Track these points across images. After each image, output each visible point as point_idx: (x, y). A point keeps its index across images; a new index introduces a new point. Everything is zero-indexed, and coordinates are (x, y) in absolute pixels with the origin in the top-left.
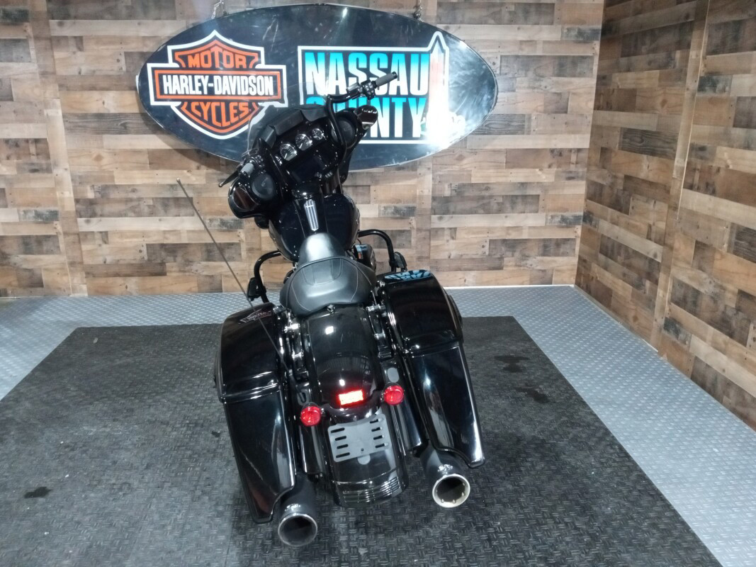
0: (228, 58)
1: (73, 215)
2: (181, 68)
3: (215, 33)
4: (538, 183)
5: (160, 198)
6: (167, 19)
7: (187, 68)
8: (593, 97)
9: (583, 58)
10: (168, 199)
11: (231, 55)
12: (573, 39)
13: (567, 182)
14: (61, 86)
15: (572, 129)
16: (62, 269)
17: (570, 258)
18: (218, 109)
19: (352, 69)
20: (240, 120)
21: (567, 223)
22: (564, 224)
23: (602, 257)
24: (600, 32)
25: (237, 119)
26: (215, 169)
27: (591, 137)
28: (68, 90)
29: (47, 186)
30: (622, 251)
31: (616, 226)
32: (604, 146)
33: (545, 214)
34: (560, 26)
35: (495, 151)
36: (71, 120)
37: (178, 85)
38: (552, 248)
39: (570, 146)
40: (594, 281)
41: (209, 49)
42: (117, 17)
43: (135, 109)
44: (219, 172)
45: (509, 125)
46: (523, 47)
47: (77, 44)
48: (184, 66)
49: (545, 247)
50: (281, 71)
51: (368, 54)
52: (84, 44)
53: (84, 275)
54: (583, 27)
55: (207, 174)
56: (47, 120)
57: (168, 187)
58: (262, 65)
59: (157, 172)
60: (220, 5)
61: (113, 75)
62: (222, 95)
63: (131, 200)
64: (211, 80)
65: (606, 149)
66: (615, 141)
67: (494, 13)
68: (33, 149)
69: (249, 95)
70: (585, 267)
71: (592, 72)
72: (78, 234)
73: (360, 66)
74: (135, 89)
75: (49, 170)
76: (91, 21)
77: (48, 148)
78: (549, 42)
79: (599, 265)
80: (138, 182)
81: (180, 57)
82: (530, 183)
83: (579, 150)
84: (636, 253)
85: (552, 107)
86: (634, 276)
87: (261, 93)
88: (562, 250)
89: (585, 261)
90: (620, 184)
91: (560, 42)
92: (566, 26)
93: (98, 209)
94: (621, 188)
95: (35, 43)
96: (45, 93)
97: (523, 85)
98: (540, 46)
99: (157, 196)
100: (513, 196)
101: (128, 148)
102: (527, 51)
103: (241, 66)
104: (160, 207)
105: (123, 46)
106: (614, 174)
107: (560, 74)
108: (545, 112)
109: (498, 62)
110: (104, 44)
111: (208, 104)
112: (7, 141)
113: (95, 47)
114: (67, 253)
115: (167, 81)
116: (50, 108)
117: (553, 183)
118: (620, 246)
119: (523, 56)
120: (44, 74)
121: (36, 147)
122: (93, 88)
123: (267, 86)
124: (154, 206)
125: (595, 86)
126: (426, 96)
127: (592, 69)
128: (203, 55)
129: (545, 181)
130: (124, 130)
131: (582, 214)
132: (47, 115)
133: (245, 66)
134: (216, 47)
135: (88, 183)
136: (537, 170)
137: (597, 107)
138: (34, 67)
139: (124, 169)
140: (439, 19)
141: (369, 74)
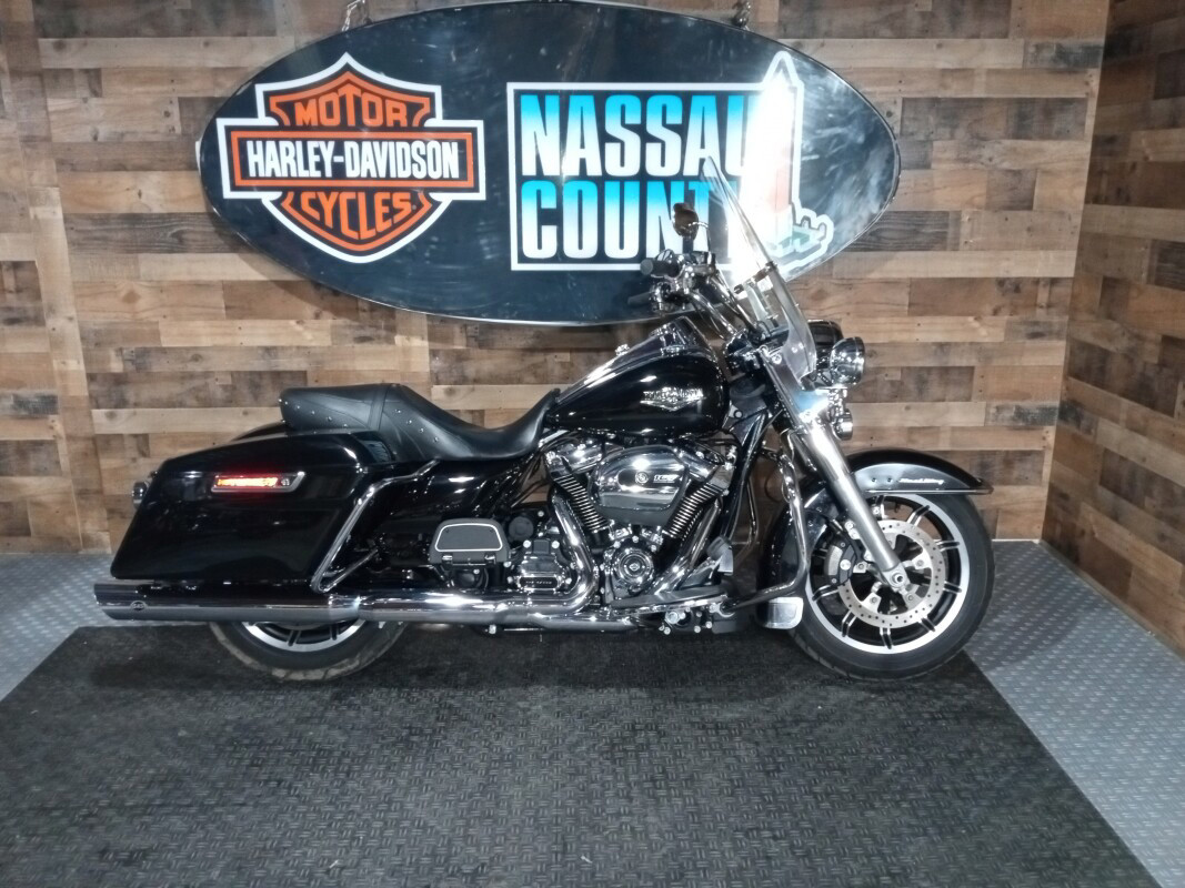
0: (372, 106)
1: (85, 404)
2: (281, 127)
3: (346, 59)
4: (971, 343)
5: (245, 372)
6: (259, 34)
7: (293, 127)
8: (1084, 177)
9: (1065, 103)
10: (260, 374)
11: (378, 102)
12: (1046, 65)
13: (1029, 343)
14: (61, 163)
15: (1042, 240)
16: (63, 502)
17: (1033, 488)
18: (353, 205)
19: (613, 127)
20: (395, 226)
21: (1027, 421)
22: (1021, 424)
23: (1105, 494)
24: (1102, 52)
25: (388, 224)
26: (349, 318)
27: (1079, 255)
28: (74, 170)
29: (36, 351)
30: (1157, 490)
31: (1140, 437)
32: (1109, 274)
33: (984, 403)
34: (1022, 41)
35: (888, 283)
36: (80, 228)
37: (276, 160)
38: (997, 470)
39: (1037, 273)
40: (1087, 539)
41: (335, 90)
42: (163, 31)
43: (199, 206)
44: (356, 324)
45: (916, 232)
46: (949, 81)
47: (90, 85)
48: (287, 122)
49: (984, 466)
50: (473, 131)
51: (644, 97)
52: (104, 83)
53: (105, 514)
54: (1067, 42)
55: (333, 327)
56: (35, 228)
57: (260, 352)
58: (438, 121)
59: (238, 323)
60: (359, 5)
61: (158, 142)
62: (359, 178)
63: (192, 376)
64: (339, 150)
65: (1116, 281)
66: (1139, 264)
67: (891, 15)
68: (9, 281)
69: (412, 178)
70: (1064, 508)
71: (1083, 130)
72: (94, 439)
73: (628, 121)
74: (196, 169)
75: (38, 320)
76: (114, 39)
77: (36, 279)
78: (997, 72)
79: (1098, 509)
80: (205, 342)
81: (279, 105)
82: (956, 344)
83: (1054, 282)
85: (1004, 198)
87: (435, 175)
88: (1016, 473)
89: (1065, 497)
90: (1151, 354)
91: (1023, 72)
92: (1036, 40)
93: (130, 393)
94: (1155, 361)
95: (12, 82)
96: (31, 175)
97: (947, 155)
98: (981, 80)
99: (241, 369)
100: (921, 368)
101: (185, 277)
102: (955, 90)
103: (397, 123)
104: (245, 390)
105: (177, 87)
106: (1136, 331)
107: (1020, 131)
108: (988, 207)
109: (897, 111)
110: (143, 83)
111: (334, 195)
113: (124, 89)
114: (72, 472)
115: (255, 152)
116: (41, 205)
117: (1001, 343)
118: (1151, 477)
119: (947, 100)
120: (29, 141)
121: (16, 277)
122: (120, 167)
123: (448, 159)
124: (234, 388)
125: (1088, 157)
127: (1083, 124)
128: (323, 101)
129: (987, 340)
130: (179, 244)
131: (1057, 403)
132: (36, 217)
133: (404, 123)
134: (349, 87)
135: (111, 343)
136: (971, 319)
137: (1093, 198)
138: (8, 128)
139: (178, 318)
140: (782, 26)
141: (646, 138)
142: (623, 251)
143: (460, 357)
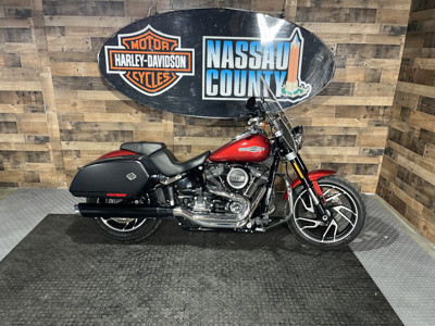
0: (157, 43)
1: (59, 140)
2: (126, 49)
3: (149, 26)
4: (356, 127)
5: (113, 131)
6: (118, 16)
7: (131, 50)
8: (398, 72)
9: (393, 46)
10: (117, 131)
11: (159, 41)
12: (387, 33)
13: (376, 128)
14: (51, 58)
15: (382, 93)
16: (52, 172)
17: (374, 176)
18: (150, 76)
19: (238, 52)
20: (164, 84)
21: (373, 154)
22: (371, 155)
23: (398, 180)
24: (406, 29)
25: (162, 83)
26: (147, 113)
27: (394, 98)
28: (55, 61)
29: (42, 121)
30: (416, 180)
31: (411, 162)
32: (404, 106)
33: (359, 147)
34: (379, 24)
35: (329, 106)
36: (57, 80)
37: (124, 60)
38: (362, 169)
39: (380, 104)
40: (392, 194)
41: (145, 37)
42: (86, 14)
43: (98, 75)
44: (149, 115)
45: (339, 90)
46: (353, 38)
47: (61, 32)
48: (128, 48)
49: (358, 168)
50: (191, 52)
51: (249, 42)
52: (66, 31)
53: (65, 176)
54: (394, 25)
55: (142, 116)
56: (42, 80)
57: (117, 124)
58: (179, 49)
59: (110, 114)
60: (153, 7)
61: (83, 52)
62: (152, 67)
63: (95, 131)
64: (146, 58)
65: (406, 108)
66: (414, 104)
67: (335, 14)
68: (33, 98)
69: (170, 68)
70: (384, 183)
71: (399, 56)
72: (62, 151)
73: (243, 50)
74: (97, 62)
75: (43, 111)
76: (69, 16)
77: (42, 97)
78: (371, 35)
79: (396, 185)
80: (99, 120)
81: (126, 42)
82: (351, 127)
83: (385, 107)
84: (428, 184)
85: (369, 79)
86: (425, 199)
87: (177, 67)
88: (368, 171)
89: (385, 180)
90: (416, 134)
91: (379, 35)
92: (384, 25)
93: (74, 137)
94: (418, 137)
95: (35, 30)
96: (41, 62)
97: (351, 63)
98: (365, 37)
99: (111, 129)
100: (339, 135)
101: (93, 99)
102: (355, 41)
103: (165, 49)
104: (112, 136)
105: (90, 33)
106: (412, 126)
107: (377, 56)
108: (364, 81)
109: (335, 48)
110: (79, 32)
111: (144, 73)
112: (17, 92)
113: (72, 34)
114: (55, 162)
115: (118, 58)
116: (44, 72)
117: (366, 128)
118: (414, 176)
119: (353, 44)
120: (40, 50)
121: (35, 97)
122: (71, 60)
123: (182, 61)
124: (109, 136)
125: (400, 65)
126: (287, 70)
127: (399, 54)
128: (141, 41)
129: (361, 126)
130: (91, 87)
131: (384, 148)
132: (42, 76)
133: (168, 49)
134: (149, 36)
135: (68, 120)
136: (356, 119)
137: (400, 79)
138: (34, 46)
139: (90, 112)
140: (297, 18)
141: (249, 56)
142: (240, 94)
143: (184, 127)
